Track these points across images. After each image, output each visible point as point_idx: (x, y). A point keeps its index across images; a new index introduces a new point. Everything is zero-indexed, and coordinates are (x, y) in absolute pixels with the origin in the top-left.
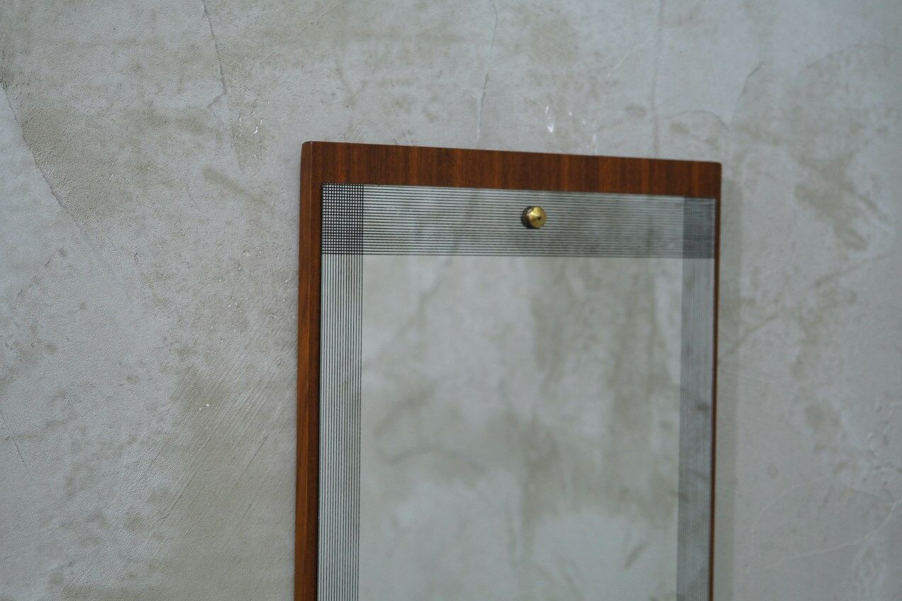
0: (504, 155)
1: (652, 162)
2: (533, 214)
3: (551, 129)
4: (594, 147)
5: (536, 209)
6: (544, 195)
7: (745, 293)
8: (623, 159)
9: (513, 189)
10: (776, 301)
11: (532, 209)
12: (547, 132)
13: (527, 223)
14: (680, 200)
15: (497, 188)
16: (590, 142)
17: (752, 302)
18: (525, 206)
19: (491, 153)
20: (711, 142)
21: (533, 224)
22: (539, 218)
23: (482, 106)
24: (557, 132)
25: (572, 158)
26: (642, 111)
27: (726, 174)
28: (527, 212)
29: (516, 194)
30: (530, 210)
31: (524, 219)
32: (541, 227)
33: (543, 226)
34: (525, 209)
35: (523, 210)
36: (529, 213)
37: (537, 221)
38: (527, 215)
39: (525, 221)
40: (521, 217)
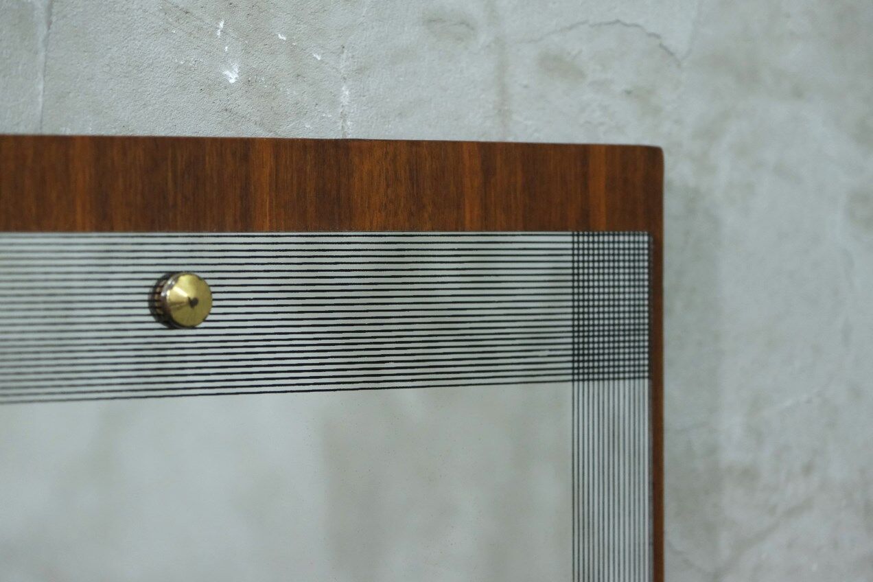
0: (100, 144)
1: (487, 151)
2: (180, 291)
3: (232, 77)
4: (344, 117)
5: (184, 279)
6: (208, 241)
7: (731, 456)
8: (414, 145)
9: (125, 230)
10: (808, 469)
11: (176, 280)
12: (221, 83)
13: (163, 313)
14: (563, 240)
15: (84, 230)
16: (334, 102)
17: (748, 475)
18: (154, 272)
19: (64, 143)
20: (639, 95)
21: (177, 316)
22: (193, 303)
23: (49, 23)
24: (248, 81)
25: (280, 146)
26: (467, 25)
27: (676, 173)
28: (162, 287)
29: (133, 244)
30: (169, 282)
31: (156, 304)
32: (199, 324)
33: (205, 321)
34: (159, 280)
35: (153, 283)
36: (167, 290)
37: (188, 309)
38: (163, 294)
39: (159, 311)
40: (148, 301)
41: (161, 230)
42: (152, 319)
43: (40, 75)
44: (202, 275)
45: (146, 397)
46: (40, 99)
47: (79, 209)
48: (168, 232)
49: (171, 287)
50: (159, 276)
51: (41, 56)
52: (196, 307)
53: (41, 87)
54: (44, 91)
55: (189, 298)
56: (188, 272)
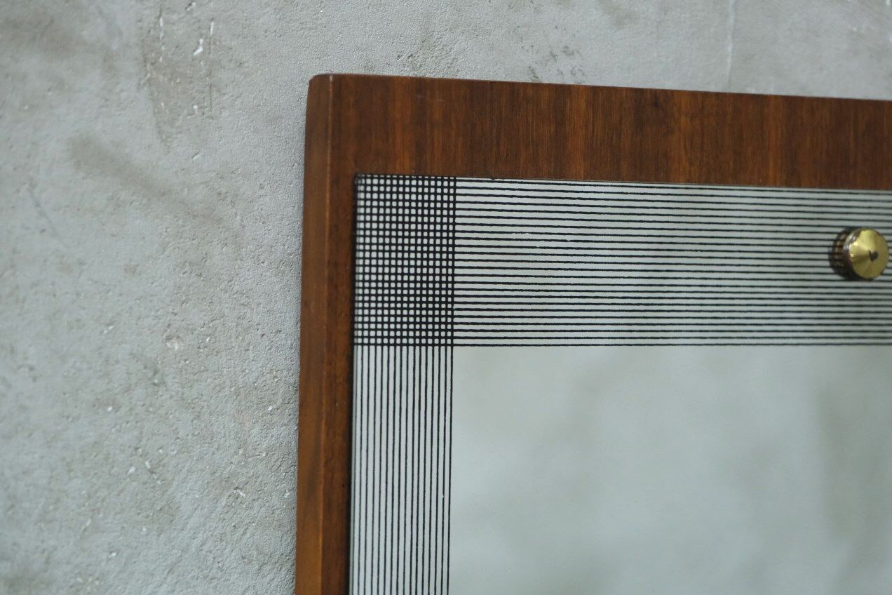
2: (861, 244)
5: (865, 234)
6: (884, 200)
9: (812, 186)
11: (857, 235)
13: (844, 267)
21: (860, 270)
22: (873, 256)
28: (844, 240)
29: (818, 199)
30: (851, 237)
31: (837, 257)
32: (877, 276)
33: (882, 274)
34: (840, 234)
35: (834, 237)
36: (849, 244)
37: (869, 261)
38: (844, 248)
39: (838, 264)
40: (828, 253)
41: (842, 187)
42: (830, 270)
43: (729, 37)
44: (881, 231)
45: (826, 344)
46: (729, 60)
47: (771, 164)
48: (849, 189)
49: (852, 241)
50: (840, 230)
51: (731, 20)
52: (875, 261)
53: (730, 49)
54: (733, 53)
55: (870, 252)
56: (867, 228)
